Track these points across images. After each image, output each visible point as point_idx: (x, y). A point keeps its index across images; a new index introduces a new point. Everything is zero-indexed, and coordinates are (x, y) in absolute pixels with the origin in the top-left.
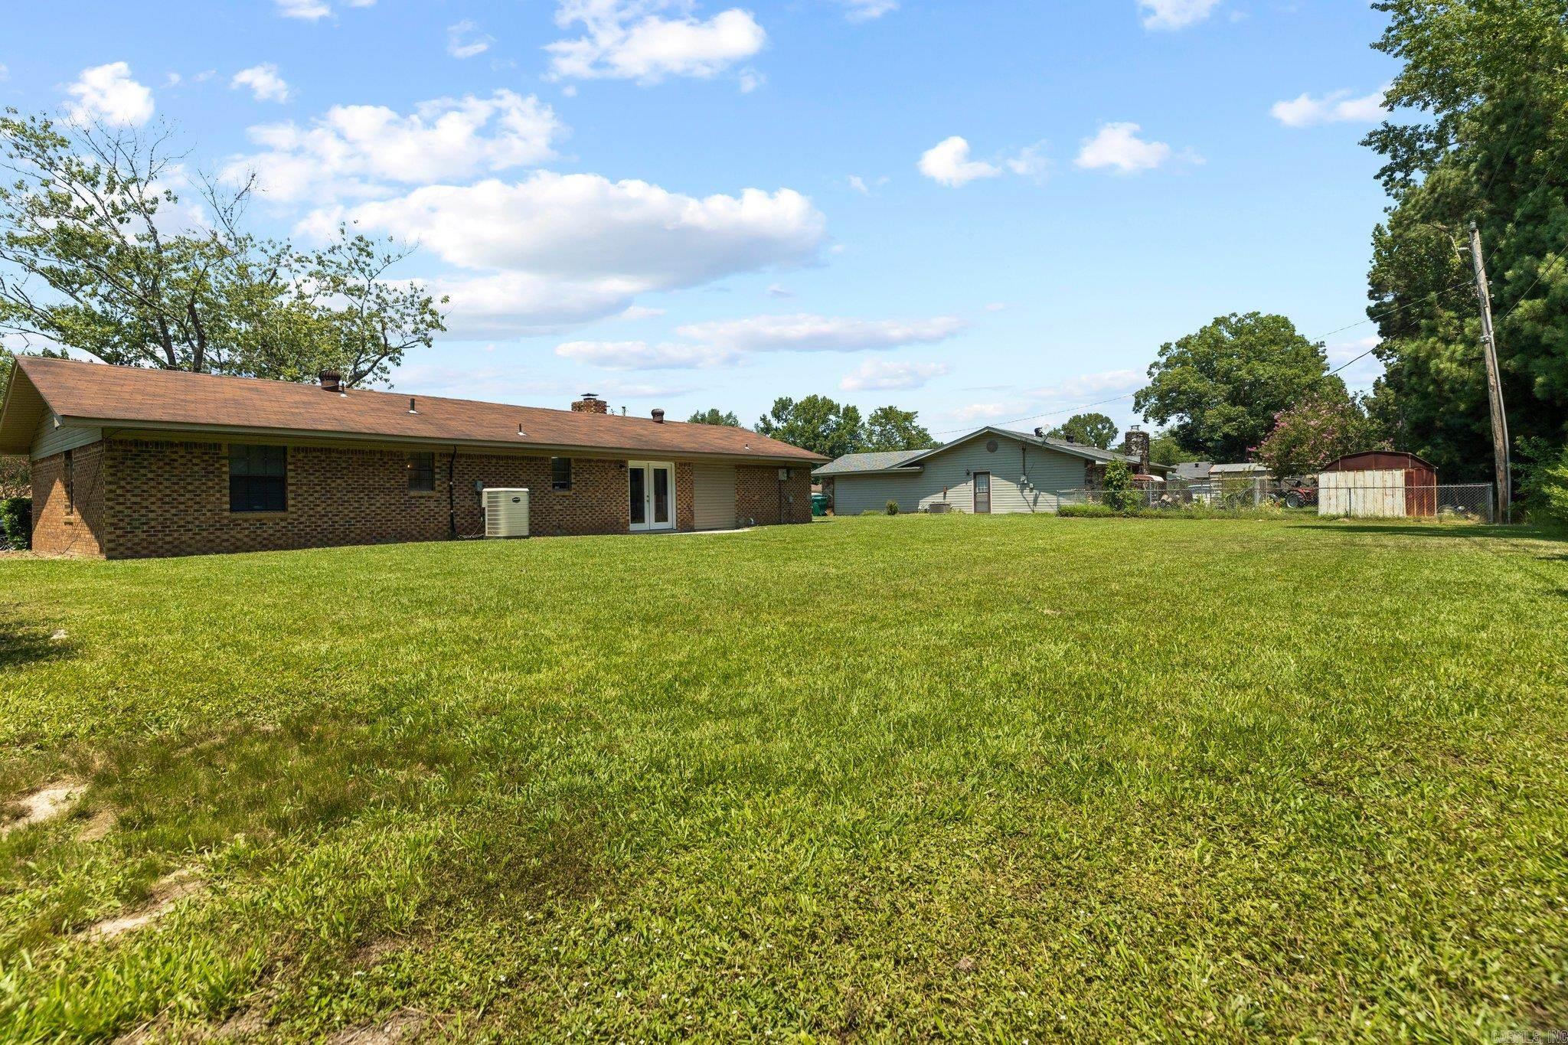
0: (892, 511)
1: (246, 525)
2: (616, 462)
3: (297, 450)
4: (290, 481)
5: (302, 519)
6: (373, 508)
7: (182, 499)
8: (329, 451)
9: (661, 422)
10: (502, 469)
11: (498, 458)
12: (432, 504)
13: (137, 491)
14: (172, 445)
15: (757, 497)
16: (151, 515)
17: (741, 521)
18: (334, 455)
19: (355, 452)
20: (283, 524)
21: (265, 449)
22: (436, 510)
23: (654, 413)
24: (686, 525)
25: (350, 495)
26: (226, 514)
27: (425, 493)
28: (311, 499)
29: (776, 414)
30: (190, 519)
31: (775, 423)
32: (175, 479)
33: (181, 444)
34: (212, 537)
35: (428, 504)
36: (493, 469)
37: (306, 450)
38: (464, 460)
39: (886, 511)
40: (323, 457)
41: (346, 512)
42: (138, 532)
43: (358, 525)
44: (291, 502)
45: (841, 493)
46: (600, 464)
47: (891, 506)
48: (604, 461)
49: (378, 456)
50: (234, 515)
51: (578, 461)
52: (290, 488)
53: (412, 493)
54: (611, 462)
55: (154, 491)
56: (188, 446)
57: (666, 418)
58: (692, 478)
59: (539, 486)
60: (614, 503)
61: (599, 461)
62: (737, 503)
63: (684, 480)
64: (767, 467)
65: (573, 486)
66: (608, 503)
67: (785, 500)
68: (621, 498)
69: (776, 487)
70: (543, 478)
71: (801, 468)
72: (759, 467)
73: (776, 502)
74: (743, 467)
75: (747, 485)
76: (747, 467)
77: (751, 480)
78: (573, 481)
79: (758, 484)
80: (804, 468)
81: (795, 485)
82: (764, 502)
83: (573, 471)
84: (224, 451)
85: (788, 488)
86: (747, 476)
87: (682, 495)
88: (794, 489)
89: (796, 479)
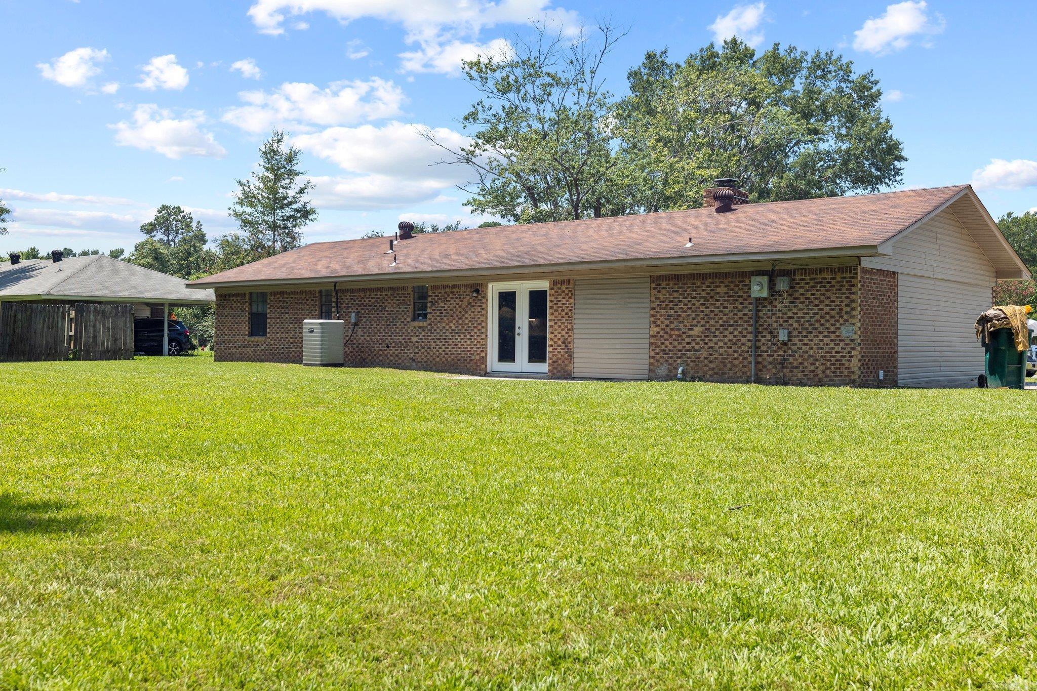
1: (252, 345)
3: (271, 294)
4: (268, 316)
5: (271, 343)
7: (234, 328)
8: (282, 293)
14: (232, 295)
15: (696, 331)
16: (226, 337)
17: (662, 370)
19: (294, 293)
20: (265, 345)
21: (262, 294)
24: (560, 369)
25: (291, 326)
26: (247, 337)
28: (276, 328)
30: (236, 340)
32: (232, 316)
34: (241, 351)
37: (275, 294)
40: (281, 298)
41: (289, 338)
42: (222, 346)
43: (294, 349)
44: (268, 330)
46: (455, 290)
49: (304, 295)
50: (252, 339)
51: (434, 288)
52: (268, 321)
56: (236, 295)
58: (572, 301)
59: (400, 316)
60: (468, 336)
61: (454, 286)
62: (653, 340)
63: (560, 304)
64: (726, 275)
65: (429, 316)
66: (462, 336)
67: (769, 336)
68: (476, 330)
69: (746, 311)
70: (403, 308)
71: (821, 271)
72: (703, 277)
73: (744, 340)
74: (668, 278)
75: (677, 308)
76: (677, 278)
77: (686, 301)
78: (429, 310)
79: (702, 308)
80: (832, 270)
81: (801, 306)
82: (715, 340)
83: (429, 299)
84: (247, 298)
85: (779, 314)
86: (675, 295)
87: (556, 327)
88: (800, 314)
89: (808, 295)
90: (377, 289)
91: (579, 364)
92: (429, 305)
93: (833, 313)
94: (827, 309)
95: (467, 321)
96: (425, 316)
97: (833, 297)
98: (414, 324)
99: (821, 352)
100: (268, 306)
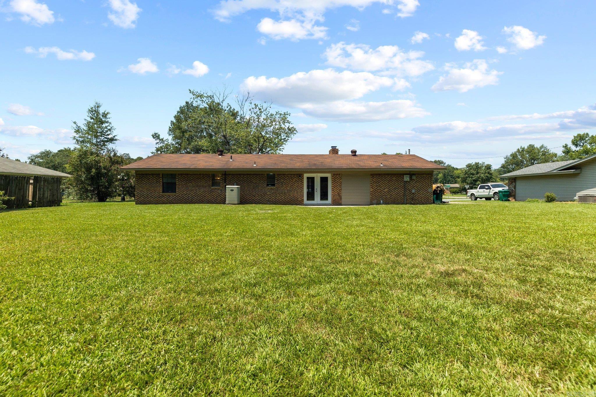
0: (550, 200)
1: (166, 197)
2: (297, 175)
3: (179, 174)
4: (177, 184)
5: (180, 195)
6: (200, 192)
7: (151, 189)
8: (188, 174)
9: (355, 155)
10: (245, 179)
11: (244, 175)
12: (219, 191)
13: (142, 187)
14: (149, 174)
15: (386, 190)
16: (145, 193)
17: (375, 201)
18: (189, 176)
19: (195, 174)
20: (175, 197)
21: (172, 174)
22: (221, 193)
23: (352, 152)
24: (337, 202)
25: (193, 188)
26: (161, 193)
27: (216, 188)
28: (182, 189)
29: (575, 143)
30: (153, 194)
31: (573, 148)
32: (150, 184)
33: (151, 174)
34: (157, 200)
35: (218, 191)
36: (242, 179)
37: (181, 174)
38: (231, 176)
39: (544, 200)
40: (186, 176)
41: (192, 193)
42: (142, 198)
43: (196, 198)
44: (177, 190)
45: (520, 188)
46: (289, 176)
47: (548, 197)
48: (291, 174)
49: (202, 175)
50: (164, 194)
51: (278, 175)
52: (177, 186)
53: (212, 188)
54: (294, 175)
55: (145, 187)
56: (153, 174)
57: (357, 154)
58: (341, 180)
59: (261, 185)
60: (296, 192)
61: (288, 174)
62: (371, 193)
63: (336, 181)
64: (395, 174)
65: (276, 185)
66: (293, 192)
67: (408, 191)
68: (299, 190)
69: (401, 184)
70: (262, 182)
71: (423, 174)
72: (388, 174)
73: (401, 193)
74: (377, 174)
75: (379, 183)
76: (379, 174)
77: (382, 181)
78: (276, 183)
79: (388, 183)
80: (426, 174)
81: (418, 183)
82: (392, 193)
83: (276, 179)
84: (161, 176)
85: (411, 185)
86: (379, 179)
87: (335, 189)
88: (417, 185)
89: (419, 180)
90: (248, 174)
91: (343, 201)
92: (276, 181)
93: (426, 185)
94: (425, 184)
95: (295, 187)
96: (274, 185)
97: (426, 181)
98: (268, 187)
99: (423, 196)
100: (177, 180)
